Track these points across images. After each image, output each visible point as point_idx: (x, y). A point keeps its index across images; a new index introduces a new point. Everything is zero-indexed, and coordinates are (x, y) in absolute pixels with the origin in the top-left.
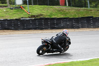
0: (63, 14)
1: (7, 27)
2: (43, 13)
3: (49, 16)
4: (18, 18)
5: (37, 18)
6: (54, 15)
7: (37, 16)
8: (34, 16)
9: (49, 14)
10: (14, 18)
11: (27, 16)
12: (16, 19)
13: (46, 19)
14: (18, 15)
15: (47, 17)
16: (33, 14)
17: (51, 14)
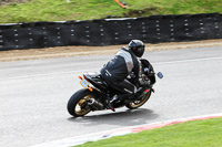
0: (203, 6)
1: (74, 39)
2: (157, 5)
3: (171, 10)
4: (98, 18)
5: (143, 16)
6: (184, 8)
7: (143, 12)
8: (136, 12)
9: (171, 7)
10: (91, 18)
11: (120, 13)
12: (95, 21)
13: (165, 17)
14: (99, 10)
15: (166, 14)
16: (133, 8)
17: (176, 5)
